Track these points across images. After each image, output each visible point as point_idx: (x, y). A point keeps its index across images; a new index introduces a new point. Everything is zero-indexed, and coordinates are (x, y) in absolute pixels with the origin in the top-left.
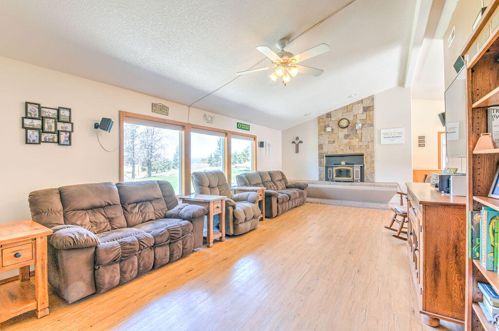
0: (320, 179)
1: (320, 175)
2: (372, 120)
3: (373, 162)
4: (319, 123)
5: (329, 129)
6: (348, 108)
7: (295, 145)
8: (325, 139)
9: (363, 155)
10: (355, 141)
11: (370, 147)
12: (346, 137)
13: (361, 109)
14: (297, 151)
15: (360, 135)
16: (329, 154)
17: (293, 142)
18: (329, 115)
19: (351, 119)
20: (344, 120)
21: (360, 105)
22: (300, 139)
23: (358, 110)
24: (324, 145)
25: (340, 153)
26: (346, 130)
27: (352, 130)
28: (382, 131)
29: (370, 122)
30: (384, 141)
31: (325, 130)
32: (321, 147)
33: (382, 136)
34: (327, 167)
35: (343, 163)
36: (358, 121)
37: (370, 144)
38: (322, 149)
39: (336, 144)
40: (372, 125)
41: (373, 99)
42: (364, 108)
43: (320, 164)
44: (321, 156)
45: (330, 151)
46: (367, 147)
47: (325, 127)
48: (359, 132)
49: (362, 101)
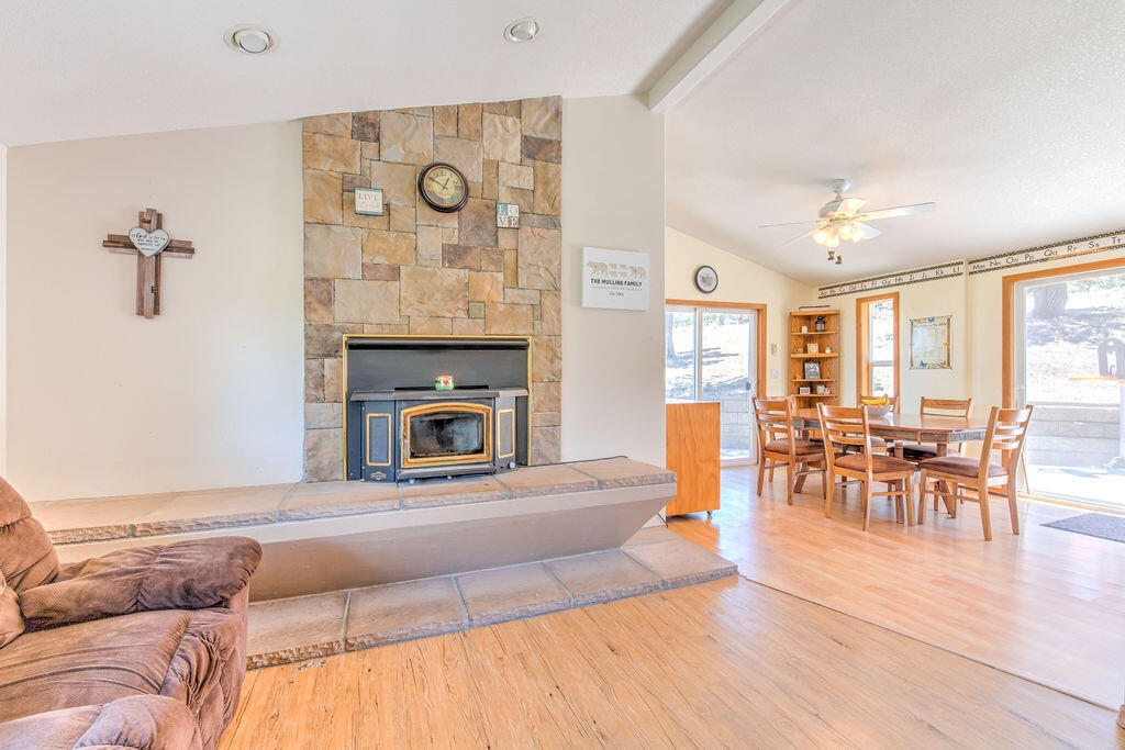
0: (316, 475)
1: (312, 451)
2: (554, 200)
3: (556, 379)
4: (309, 152)
5: (369, 201)
6: (459, 120)
7: (130, 260)
8: (346, 253)
9: (524, 348)
10: (491, 284)
11: (550, 313)
12: (454, 255)
13: (516, 144)
14: (150, 302)
15: (509, 257)
16: (370, 332)
17: (118, 243)
18: (366, 127)
19: (475, 175)
20: (448, 173)
21: (510, 121)
22: (175, 229)
23: (505, 141)
24: (338, 284)
25: (424, 330)
26: (451, 221)
27: (479, 226)
28: (590, 255)
29: (548, 210)
30: (594, 296)
31: (347, 204)
32: (319, 291)
33: (588, 273)
34: (355, 408)
35: (445, 382)
36: (504, 195)
37: (547, 302)
38: (328, 302)
39: (403, 287)
40: (553, 221)
41: (558, 114)
42: (525, 139)
43: (316, 387)
44: (320, 347)
45: (374, 317)
46: (537, 312)
47: (348, 187)
48: (506, 241)
49: (517, 108)
